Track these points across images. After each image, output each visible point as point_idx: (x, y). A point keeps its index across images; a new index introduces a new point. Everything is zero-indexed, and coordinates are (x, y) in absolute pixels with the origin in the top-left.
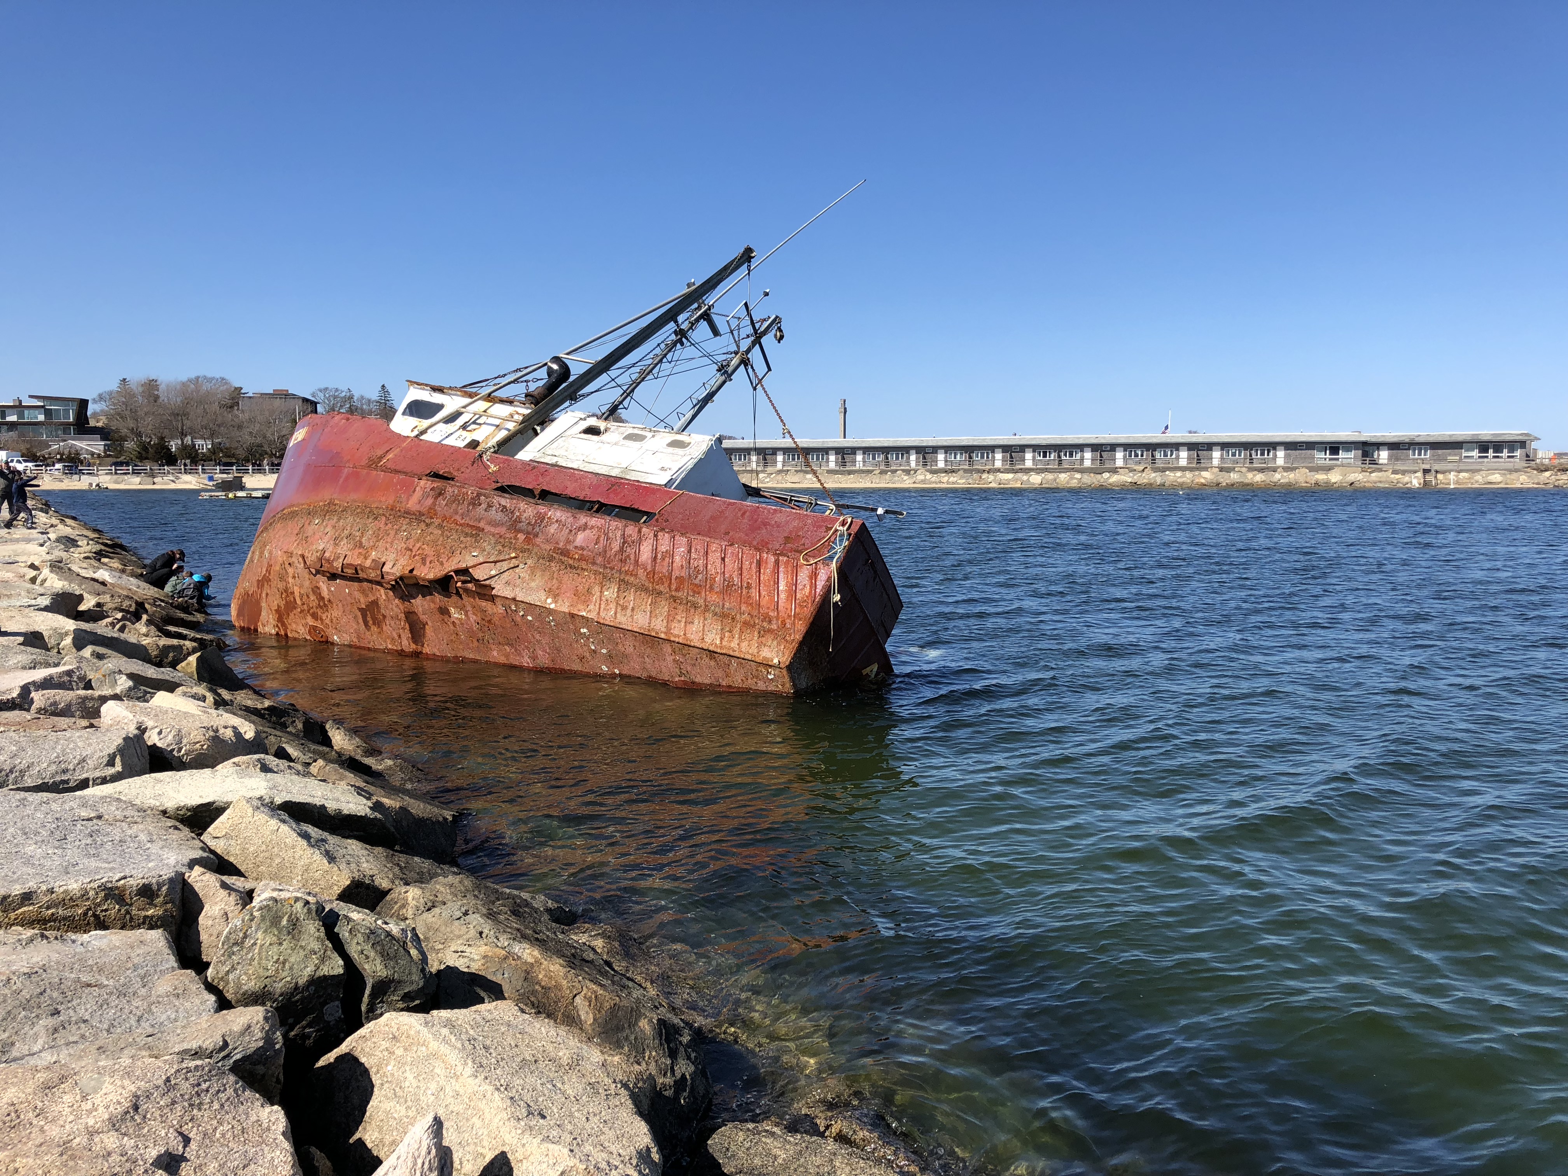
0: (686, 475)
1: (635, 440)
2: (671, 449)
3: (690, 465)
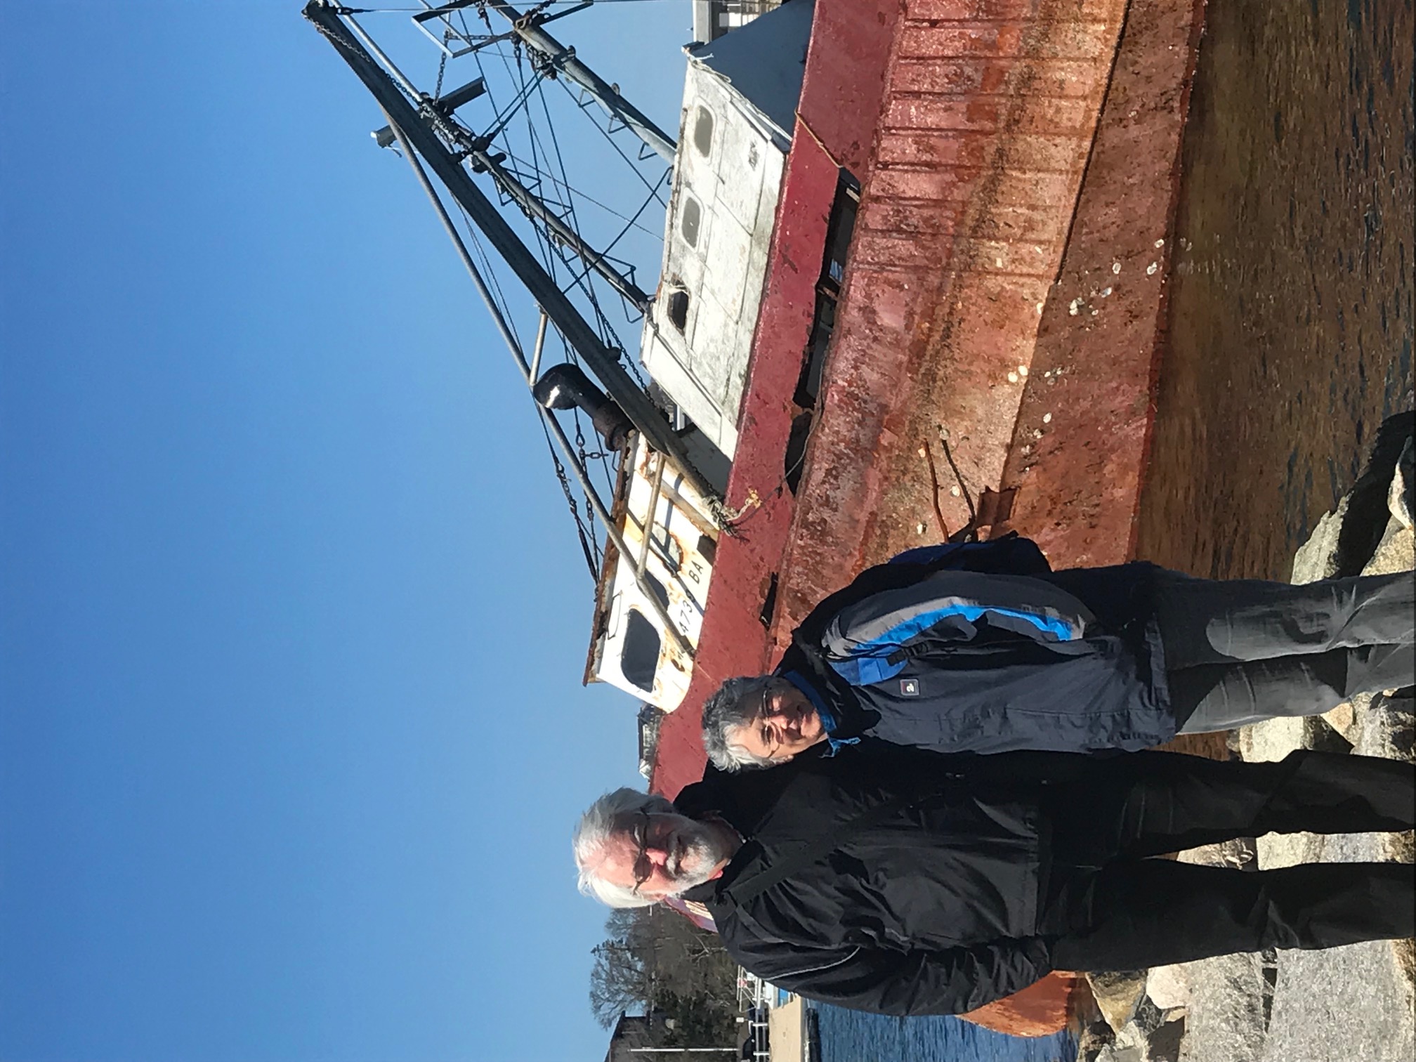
0: (766, 112)
1: (697, 222)
2: (715, 147)
3: (747, 106)
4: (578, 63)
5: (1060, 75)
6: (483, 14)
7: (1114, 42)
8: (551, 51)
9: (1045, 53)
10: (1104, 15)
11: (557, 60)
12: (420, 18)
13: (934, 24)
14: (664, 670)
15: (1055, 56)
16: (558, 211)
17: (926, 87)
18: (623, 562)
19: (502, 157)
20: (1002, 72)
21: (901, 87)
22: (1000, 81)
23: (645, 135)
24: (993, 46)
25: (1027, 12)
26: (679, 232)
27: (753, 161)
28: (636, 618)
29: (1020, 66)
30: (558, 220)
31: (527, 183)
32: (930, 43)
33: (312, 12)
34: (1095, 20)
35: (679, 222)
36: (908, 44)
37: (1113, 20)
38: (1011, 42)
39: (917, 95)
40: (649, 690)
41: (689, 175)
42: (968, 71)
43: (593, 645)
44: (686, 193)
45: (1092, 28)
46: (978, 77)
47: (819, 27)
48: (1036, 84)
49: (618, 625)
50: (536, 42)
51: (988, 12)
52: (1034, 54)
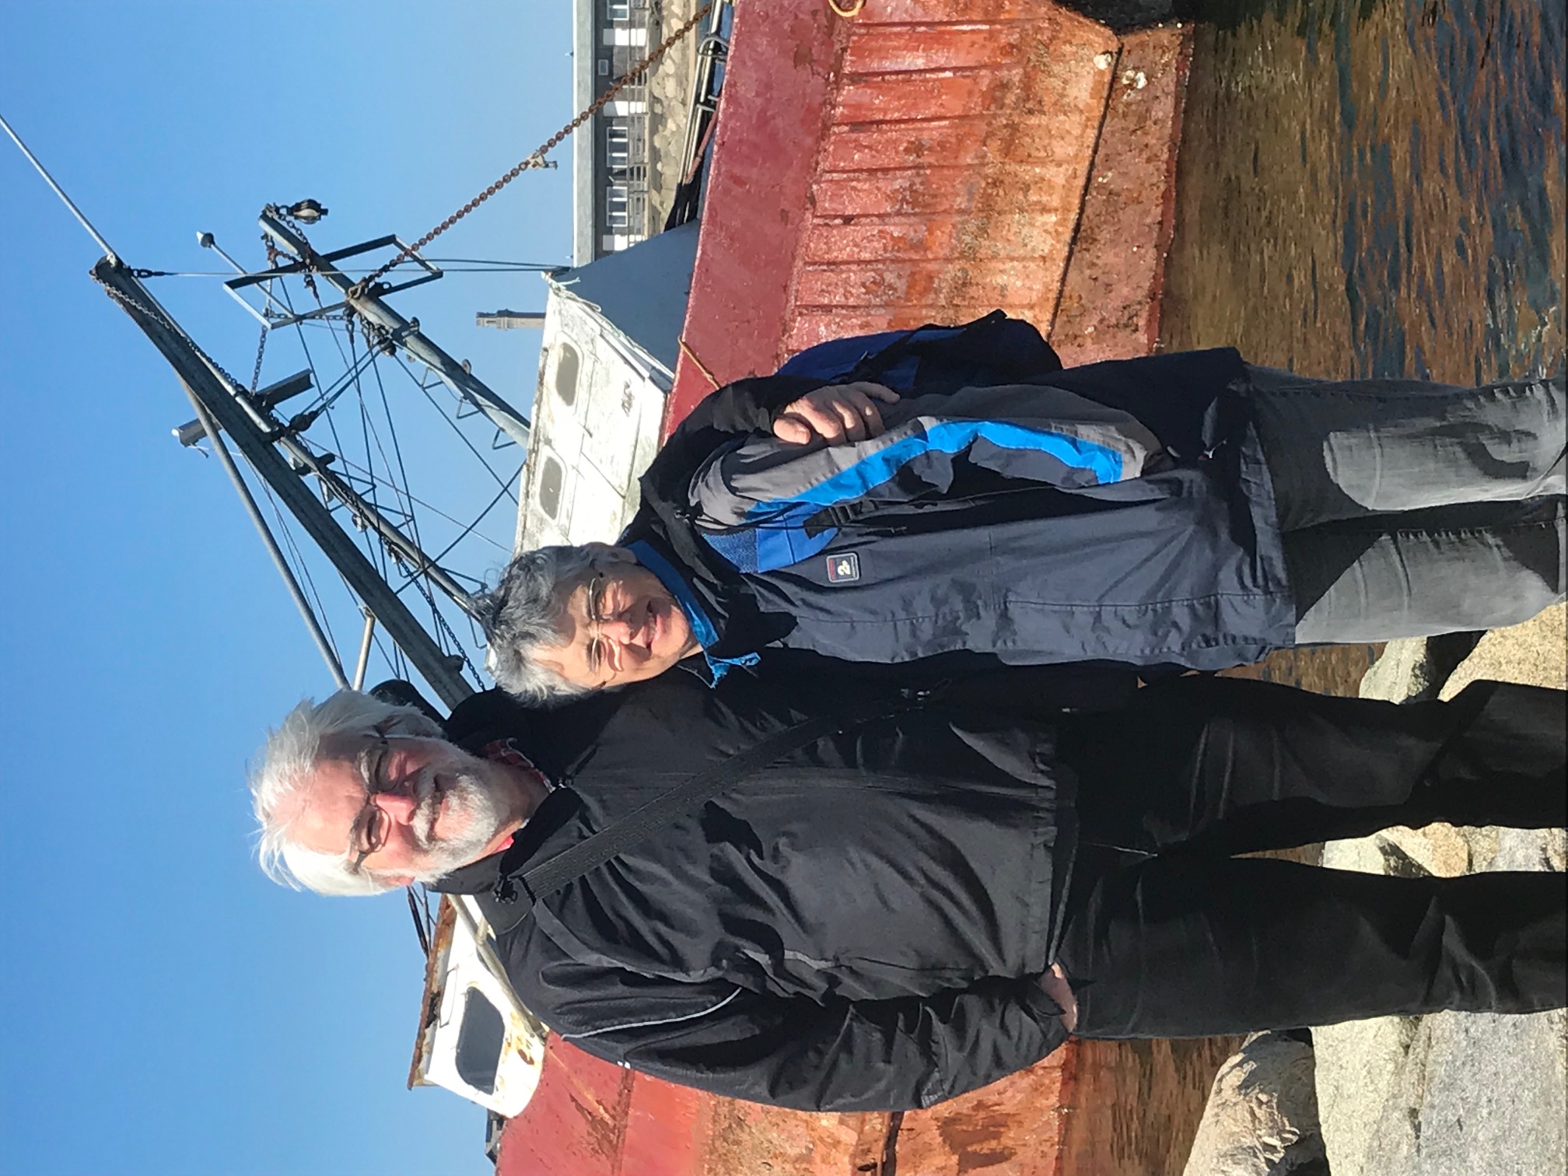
0: (643, 345)
1: (557, 487)
2: (581, 393)
3: (619, 339)
4: (421, 338)
5: (1001, 280)
6: (311, 283)
7: (1067, 236)
8: (390, 325)
9: (983, 253)
10: (1055, 202)
11: (397, 335)
12: (233, 284)
13: (848, 220)
14: (508, 1065)
15: (995, 257)
16: (396, 520)
17: (838, 299)
18: (460, 924)
19: (330, 458)
20: (930, 278)
21: (808, 299)
22: (927, 290)
23: (500, 418)
24: (920, 246)
25: (961, 202)
26: (535, 502)
27: (627, 404)
28: (476, 1000)
29: (952, 270)
30: (395, 530)
31: (359, 488)
32: (844, 244)
33: (103, 271)
34: (1045, 210)
35: (536, 489)
36: (816, 247)
37: (1066, 210)
38: (942, 240)
39: (827, 309)
40: (490, 1092)
41: (550, 429)
42: (890, 277)
43: (421, 1036)
44: (545, 452)
45: (1040, 219)
46: (901, 285)
47: (708, 234)
48: (972, 291)
49: (453, 1010)
50: (372, 314)
51: (914, 204)
52: (970, 255)
